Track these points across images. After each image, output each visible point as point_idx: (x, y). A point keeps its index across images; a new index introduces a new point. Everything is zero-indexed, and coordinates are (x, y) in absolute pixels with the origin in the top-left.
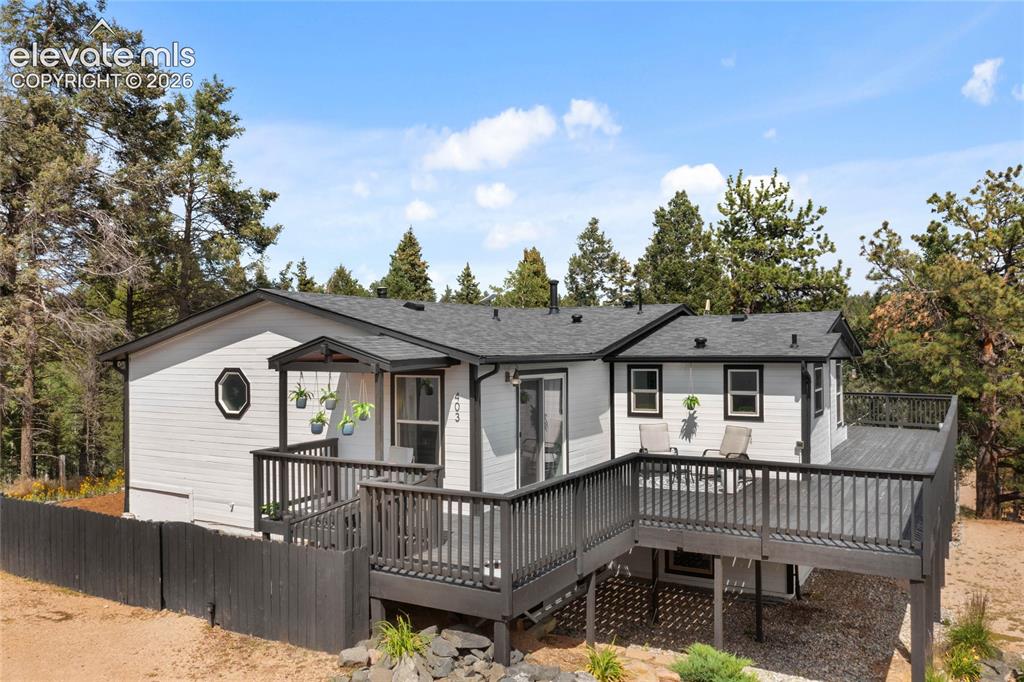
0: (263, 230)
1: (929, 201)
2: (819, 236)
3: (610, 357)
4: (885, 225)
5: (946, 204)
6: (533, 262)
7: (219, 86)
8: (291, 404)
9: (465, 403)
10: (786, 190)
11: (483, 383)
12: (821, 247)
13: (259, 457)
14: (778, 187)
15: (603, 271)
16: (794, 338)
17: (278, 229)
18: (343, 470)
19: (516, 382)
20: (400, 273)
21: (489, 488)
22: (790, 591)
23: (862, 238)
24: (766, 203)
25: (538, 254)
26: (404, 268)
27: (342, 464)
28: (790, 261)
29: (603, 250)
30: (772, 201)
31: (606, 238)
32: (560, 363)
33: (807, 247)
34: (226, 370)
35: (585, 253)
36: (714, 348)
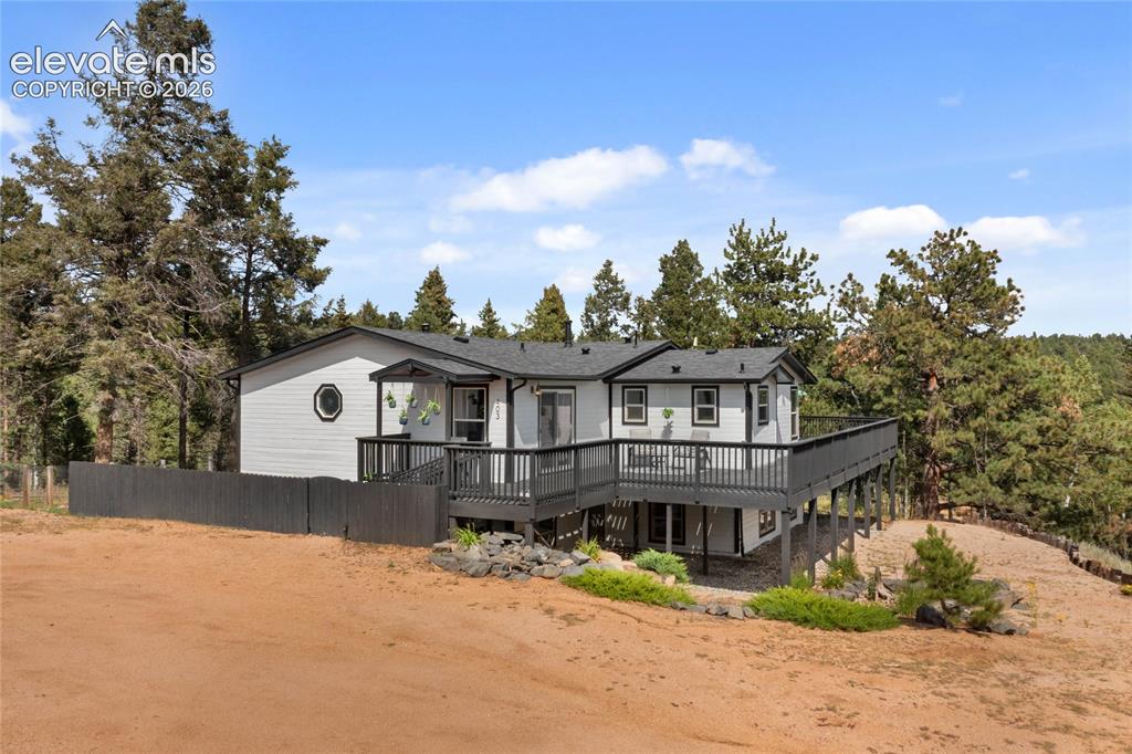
0: (316, 272)
1: (888, 256)
2: (812, 281)
3: (609, 379)
4: (850, 276)
5: (900, 258)
6: (553, 302)
7: (276, 144)
8: (385, 404)
9: (503, 406)
10: (784, 238)
11: (516, 392)
12: (814, 291)
13: (361, 441)
14: (776, 234)
15: (617, 309)
16: (742, 366)
17: (328, 271)
18: (413, 447)
19: (538, 393)
20: (429, 309)
21: (519, 444)
22: (737, 551)
23: (832, 287)
24: (765, 250)
25: (558, 291)
26: (431, 304)
27: (412, 443)
28: (786, 303)
29: (618, 290)
30: (771, 248)
31: (619, 279)
32: (572, 382)
33: (802, 291)
34: (323, 385)
35: (600, 293)
36: (687, 373)
